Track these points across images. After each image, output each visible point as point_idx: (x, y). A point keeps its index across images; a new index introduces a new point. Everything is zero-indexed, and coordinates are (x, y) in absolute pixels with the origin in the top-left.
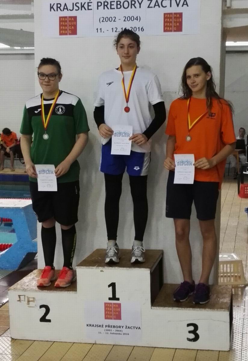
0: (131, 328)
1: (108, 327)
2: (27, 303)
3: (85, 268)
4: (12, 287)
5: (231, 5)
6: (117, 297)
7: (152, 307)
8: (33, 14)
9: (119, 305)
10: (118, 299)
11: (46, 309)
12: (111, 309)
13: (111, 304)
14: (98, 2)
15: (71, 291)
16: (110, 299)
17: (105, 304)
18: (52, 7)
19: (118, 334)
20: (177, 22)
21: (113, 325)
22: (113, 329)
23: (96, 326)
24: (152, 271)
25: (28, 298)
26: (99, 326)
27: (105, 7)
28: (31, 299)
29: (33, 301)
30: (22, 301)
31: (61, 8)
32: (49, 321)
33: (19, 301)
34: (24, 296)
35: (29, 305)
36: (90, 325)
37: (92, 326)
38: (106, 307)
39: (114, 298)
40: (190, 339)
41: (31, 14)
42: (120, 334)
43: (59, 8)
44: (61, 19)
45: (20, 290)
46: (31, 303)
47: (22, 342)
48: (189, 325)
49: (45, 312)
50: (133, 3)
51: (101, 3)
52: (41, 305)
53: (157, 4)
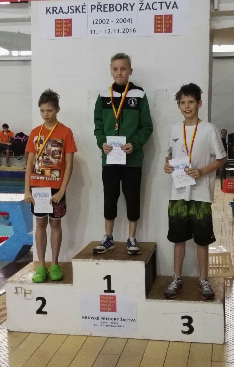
0: (127, 320)
1: (104, 319)
2: (24, 295)
3: (81, 261)
4: (10, 279)
5: (218, 7)
6: (112, 289)
7: (147, 300)
8: (30, 17)
9: (115, 297)
10: (113, 292)
11: (42, 301)
12: (106, 301)
13: (107, 296)
14: (92, 6)
15: (67, 283)
16: (105, 291)
17: (101, 296)
18: (49, 11)
19: (113, 326)
20: (167, 24)
21: (108, 317)
22: (108, 321)
23: (91, 318)
24: (146, 264)
25: (25, 290)
26: (94, 318)
27: (99, 10)
28: (27, 292)
29: (30, 293)
30: (19, 293)
31: (56, 11)
32: (45, 313)
33: (16, 293)
34: (21, 288)
35: (26, 297)
37: (87, 318)
39: (109, 290)
40: (185, 332)
41: (28, 17)
42: (115, 326)
43: (55, 11)
44: (57, 22)
45: (16, 282)
46: (27, 295)
47: (17, 334)
48: (183, 318)
49: (41, 304)
50: (125, 6)
51: (95, 6)
52: (38, 297)
53: (148, 7)
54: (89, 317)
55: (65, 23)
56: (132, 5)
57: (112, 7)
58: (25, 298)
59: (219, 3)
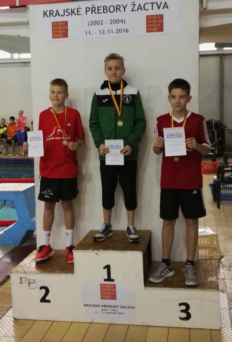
0: (126, 307)
1: (104, 307)
2: (28, 285)
3: (81, 251)
5: (207, 6)
6: (112, 278)
7: (145, 288)
8: (29, 21)
9: (114, 286)
10: (113, 280)
11: (46, 290)
12: (106, 290)
14: (86, 8)
15: (68, 273)
16: (105, 280)
17: (101, 285)
18: (46, 14)
19: (114, 313)
20: (158, 23)
21: (109, 305)
22: (108, 308)
23: (92, 306)
24: (144, 253)
25: (29, 280)
26: (95, 306)
27: (93, 12)
28: (31, 281)
29: (34, 283)
30: (23, 283)
31: (53, 14)
32: (49, 301)
33: (21, 283)
34: (25, 278)
36: (87, 305)
37: (89, 305)
38: (101, 288)
39: (109, 279)
40: (182, 318)
41: (26, 21)
42: (115, 313)
44: (54, 24)
45: (21, 272)
46: (31, 284)
47: (23, 322)
48: (180, 304)
49: (44, 293)
50: (118, 7)
51: (89, 9)
52: (41, 286)
53: (140, 8)
54: (90, 305)
55: (61, 26)
56: (124, 7)
57: (106, 9)
58: (29, 287)
59: (207, 2)
